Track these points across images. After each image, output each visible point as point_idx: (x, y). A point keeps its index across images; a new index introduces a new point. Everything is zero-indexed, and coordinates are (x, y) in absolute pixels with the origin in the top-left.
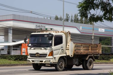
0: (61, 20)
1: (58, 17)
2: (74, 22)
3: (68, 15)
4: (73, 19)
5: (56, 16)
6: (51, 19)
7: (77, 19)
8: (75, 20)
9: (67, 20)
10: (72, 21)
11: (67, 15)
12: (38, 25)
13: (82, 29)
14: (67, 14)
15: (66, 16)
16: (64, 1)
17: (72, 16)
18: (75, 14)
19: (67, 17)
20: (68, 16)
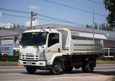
4: (101, 27)
5: (87, 25)
6: (83, 27)
7: (105, 27)
9: (96, 28)
10: (100, 29)
12: (73, 32)
13: (109, 35)
14: (95, 23)
16: (93, 13)
17: (100, 25)
19: (96, 25)
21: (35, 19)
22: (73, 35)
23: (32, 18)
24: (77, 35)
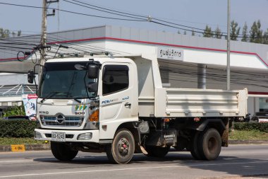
0: (220, 38)
1: (212, 30)
2: (251, 41)
3: (236, 25)
4: (249, 34)
5: (207, 27)
6: (193, 34)
7: (259, 34)
8: (253, 36)
9: (234, 37)
10: (245, 38)
11: (234, 25)
15: (231, 28)
17: (246, 28)
18: (255, 23)
19: (234, 29)
20: (237, 29)
21: (54, 11)
22: (165, 57)
23: (45, 9)
24: (176, 58)
